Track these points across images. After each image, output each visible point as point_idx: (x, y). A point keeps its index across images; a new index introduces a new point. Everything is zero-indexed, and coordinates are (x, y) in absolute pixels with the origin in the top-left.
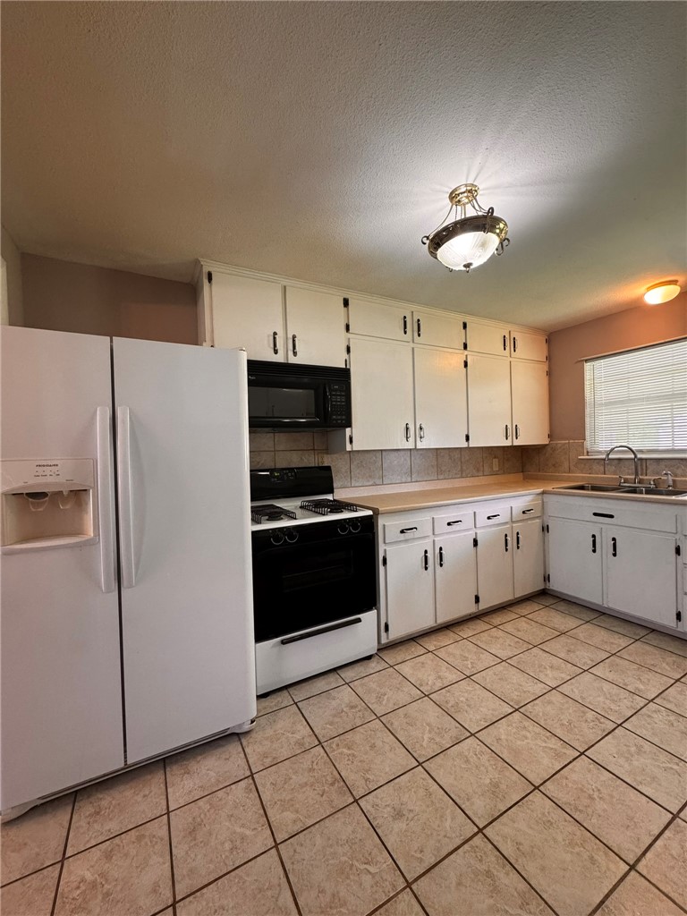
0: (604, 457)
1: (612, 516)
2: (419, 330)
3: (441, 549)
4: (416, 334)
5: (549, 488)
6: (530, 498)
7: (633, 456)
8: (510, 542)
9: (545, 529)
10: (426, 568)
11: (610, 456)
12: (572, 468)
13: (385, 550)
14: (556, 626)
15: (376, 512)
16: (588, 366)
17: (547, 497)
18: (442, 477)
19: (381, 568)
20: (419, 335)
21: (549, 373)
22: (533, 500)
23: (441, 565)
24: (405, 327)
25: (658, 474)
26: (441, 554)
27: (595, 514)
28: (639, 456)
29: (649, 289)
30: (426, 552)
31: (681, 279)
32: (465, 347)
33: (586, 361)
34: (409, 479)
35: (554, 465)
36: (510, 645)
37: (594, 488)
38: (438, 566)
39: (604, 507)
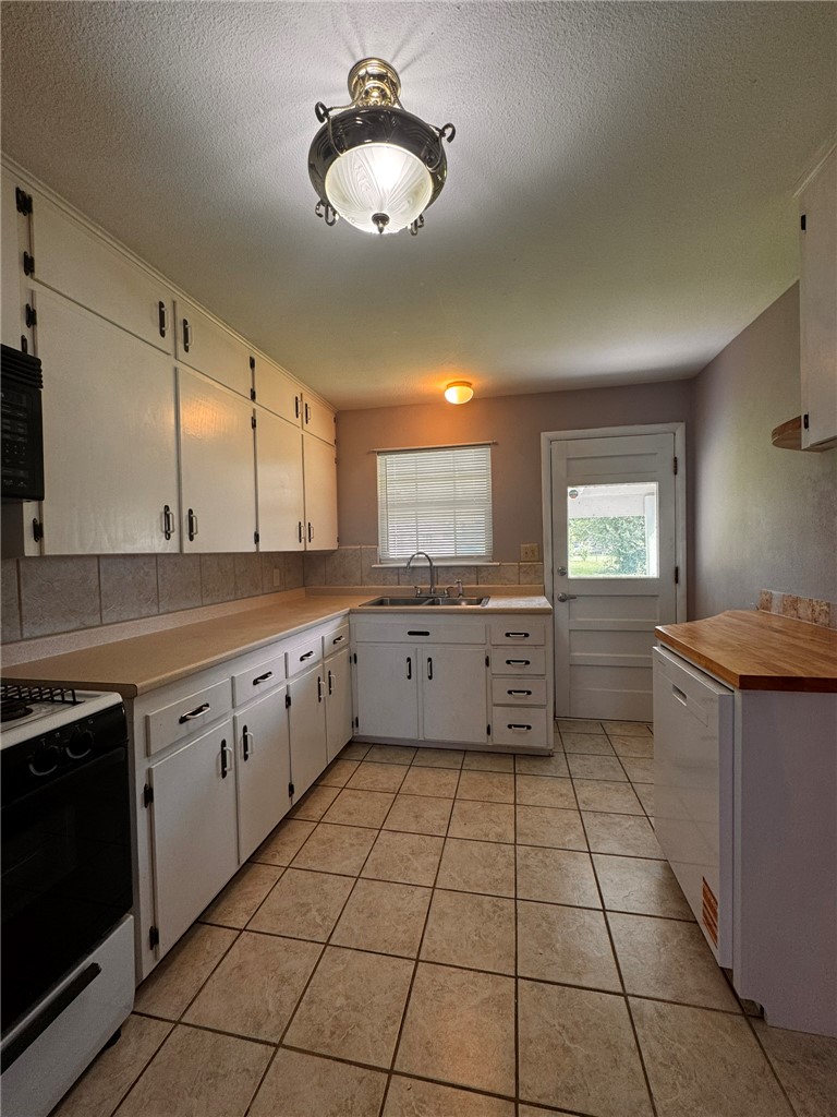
0: (405, 565)
1: (427, 634)
2: (186, 340)
3: (245, 729)
4: (181, 346)
5: (356, 606)
6: (338, 621)
7: (428, 564)
8: (322, 686)
9: (354, 659)
10: (224, 774)
11: (411, 564)
12: (365, 579)
13: (150, 772)
14: (386, 786)
15: (130, 693)
16: (380, 459)
17: (355, 618)
18: (208, 601)
19: (141, 814)
20: (187, 349)
21: (337, 461)
22: (341, 624)
23: (246, 757)
24: (162, 324)
25: (447, 582)
26: (245, 738)
27: (410, 633)
28: (434, 564)
29: (449, 386)
30: (224, 743)
31: (475, 383)
32: (253, 397)
33: (379, 453)
34: (155, 610)
35: (344, 577)
36: (352, 845)
37: (394, 602)
38: (241, 761)
39: (420, 623)
